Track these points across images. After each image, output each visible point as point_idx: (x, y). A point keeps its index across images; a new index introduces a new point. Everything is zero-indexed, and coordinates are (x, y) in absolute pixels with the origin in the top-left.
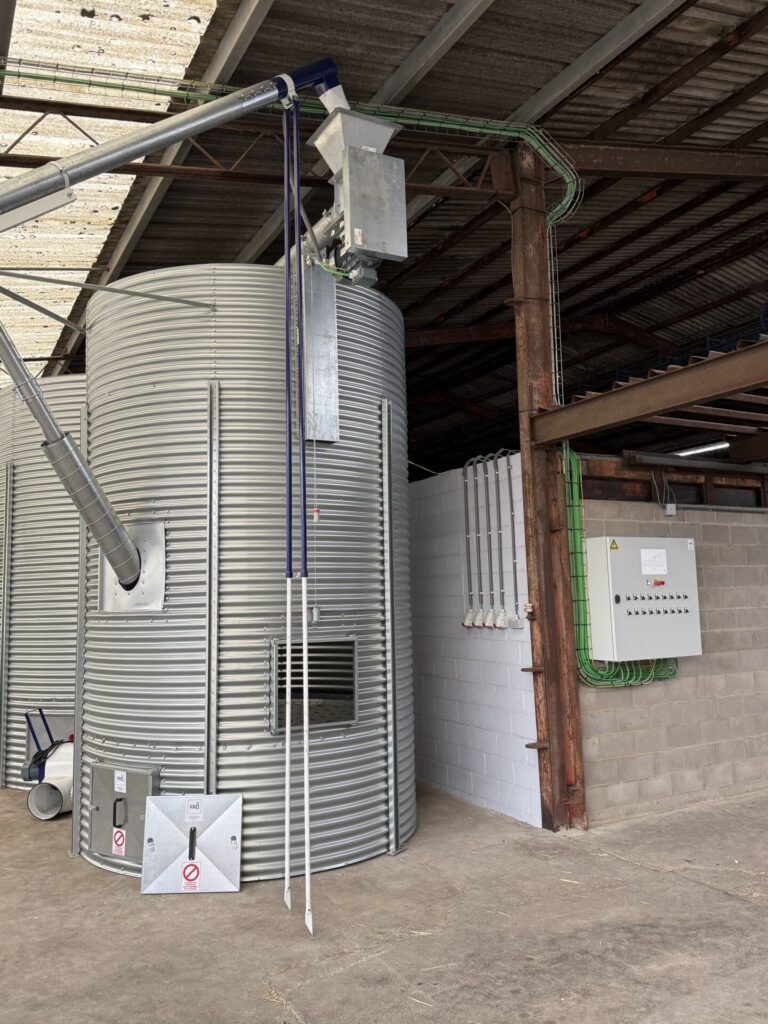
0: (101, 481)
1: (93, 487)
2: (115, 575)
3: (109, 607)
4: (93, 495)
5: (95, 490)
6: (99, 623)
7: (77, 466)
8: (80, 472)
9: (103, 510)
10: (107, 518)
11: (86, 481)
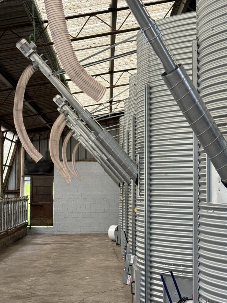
0: (205, 100)
1: (200, 106)
2: (218, 175)
3: (215, 200)
4: (200, 112)
5: (201, 108)
6: (208, 212)
7: (188, 90)
8: (190, 94)
9: (208, 124)
10: (211, 130)
11: (194, 101)
